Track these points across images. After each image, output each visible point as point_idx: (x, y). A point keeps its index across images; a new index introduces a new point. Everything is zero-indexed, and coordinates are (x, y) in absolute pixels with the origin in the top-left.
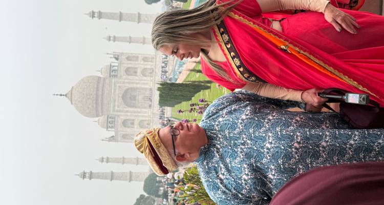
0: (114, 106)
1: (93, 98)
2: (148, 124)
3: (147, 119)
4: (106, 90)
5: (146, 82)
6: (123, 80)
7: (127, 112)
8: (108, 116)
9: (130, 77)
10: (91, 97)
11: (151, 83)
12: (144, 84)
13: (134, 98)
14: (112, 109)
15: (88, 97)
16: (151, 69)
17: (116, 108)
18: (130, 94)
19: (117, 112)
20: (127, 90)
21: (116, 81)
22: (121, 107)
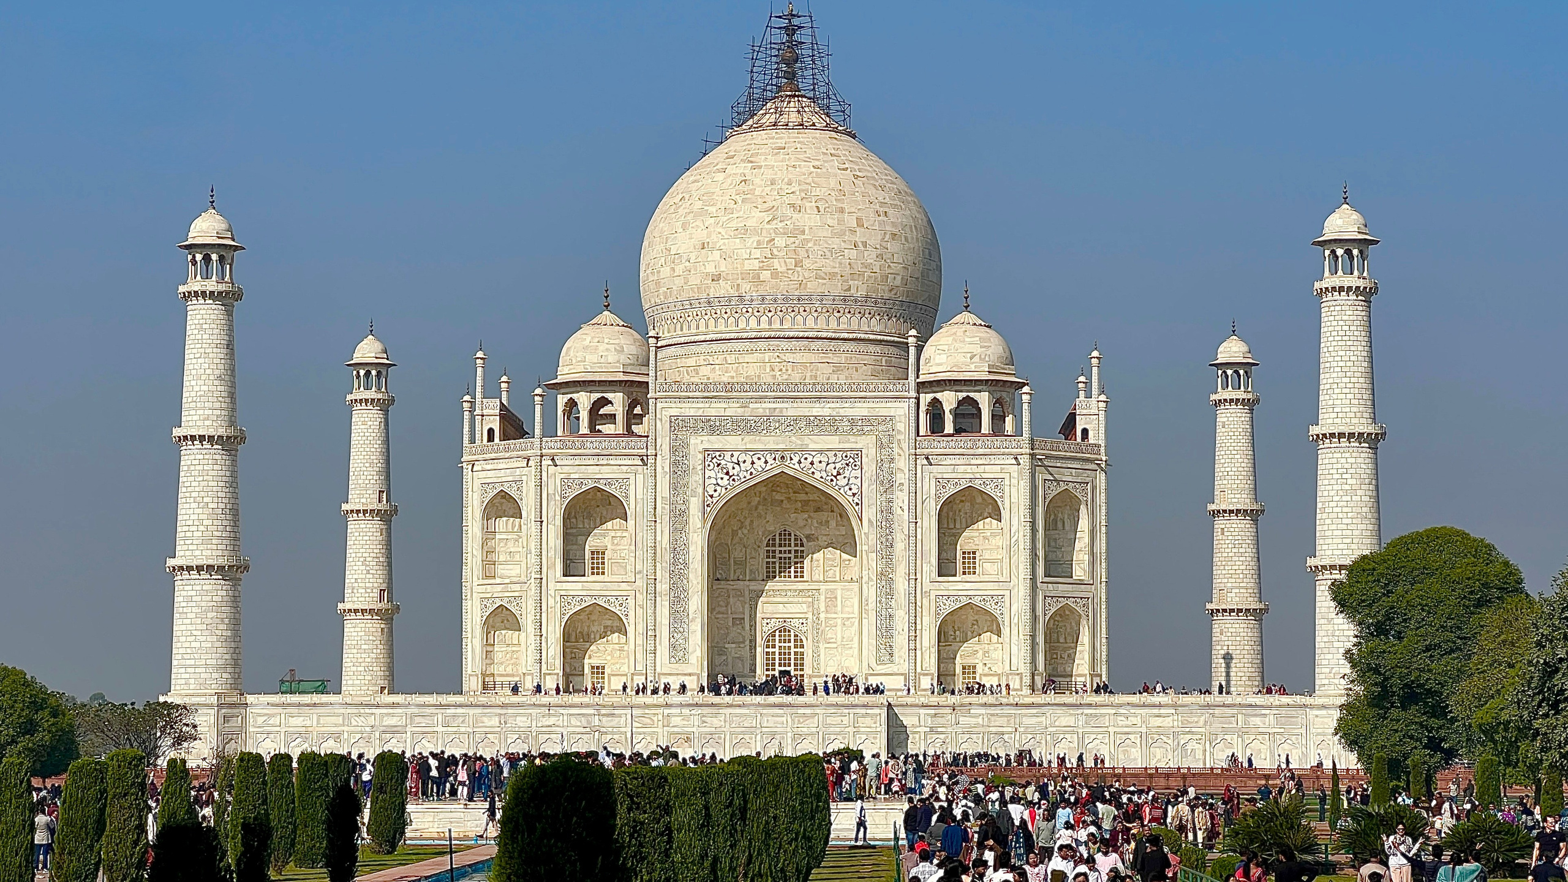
0: (713, 427)
1: (775, 274)
2: (596, 671)
3: (635, 665)
5: (901, 641)
6: (901, 478)
7: (679, 517)
8: (646, 386)
9: (929, 525)
10: (776, 264)
12: (885, 632)
13: (781, 562)
14: (690, 409)
17: (699, 443)
18: (808, 537)
19: (673, 450)
20: (843, 515)
21: (900, 426)
22: (712, 474)
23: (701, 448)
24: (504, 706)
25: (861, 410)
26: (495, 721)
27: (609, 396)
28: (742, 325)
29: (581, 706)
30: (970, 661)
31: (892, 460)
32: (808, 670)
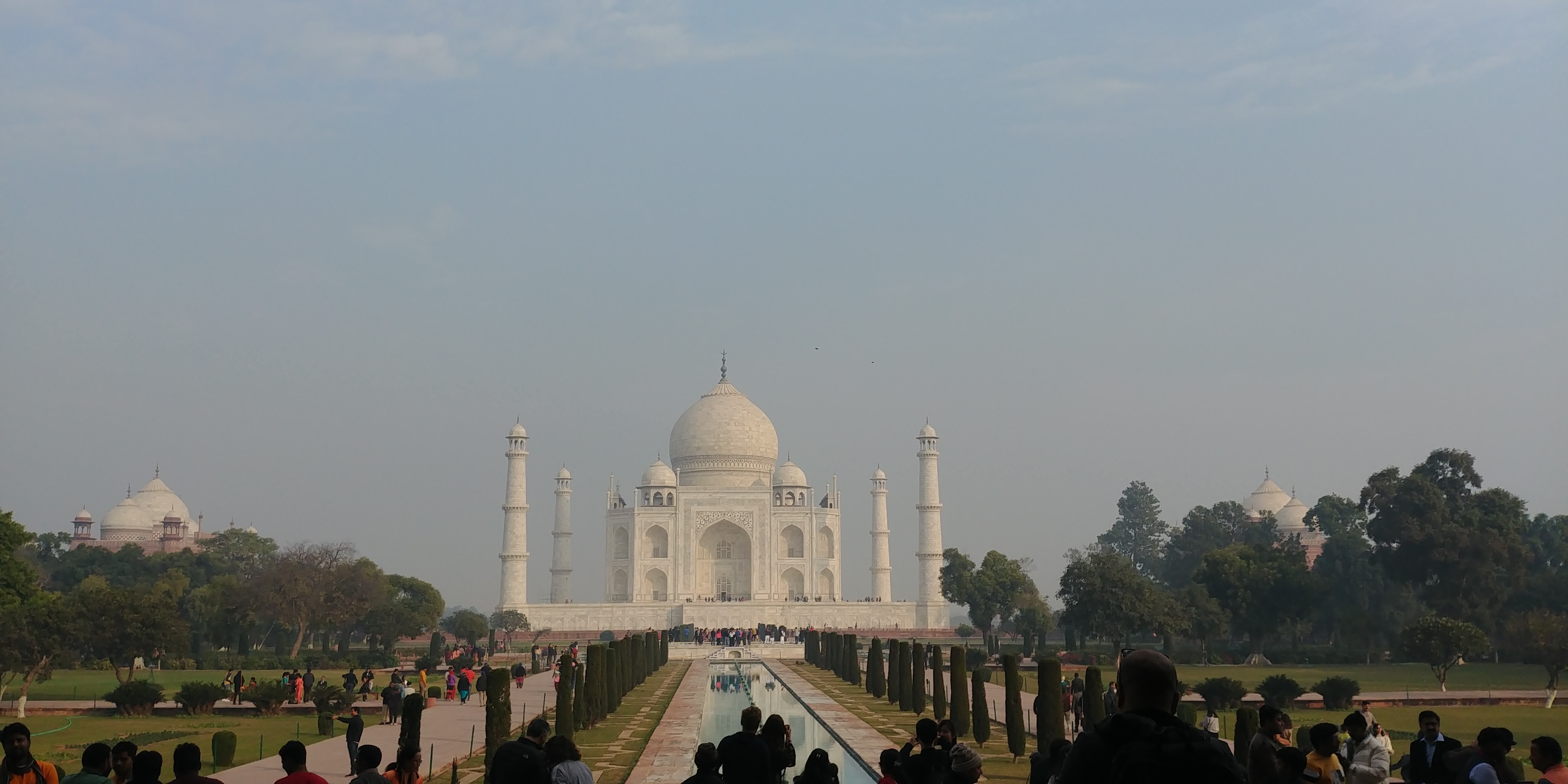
0: (699, 503)
1: (720, 447)
2: (655, 593)
3: (670, 591)
4: (741, 478)
5: (767, 582)
6: (768, 521)
7: (687, 537)
8: (675, 488)
9: (777, 538)
10: (720, 444)
11: (766, 597)
12: (762, 578)
13: (722, 552)
14: (692, 496)
15: (721, 436)
16: (803, 594)
17: (695, 508)
18: (732, 543)
19: (685, 511)
20: (745, 534)
21: (766, 503)
22: (699, 520)
23: (695, 510)
24: (626, 606)
25: (752, 497)
26: (621, 613)
27: (660, 491)
28: (708, 464)
29: (653, 607)
30: (791, 589)
31: (764, 515)
32: (732, 592)
